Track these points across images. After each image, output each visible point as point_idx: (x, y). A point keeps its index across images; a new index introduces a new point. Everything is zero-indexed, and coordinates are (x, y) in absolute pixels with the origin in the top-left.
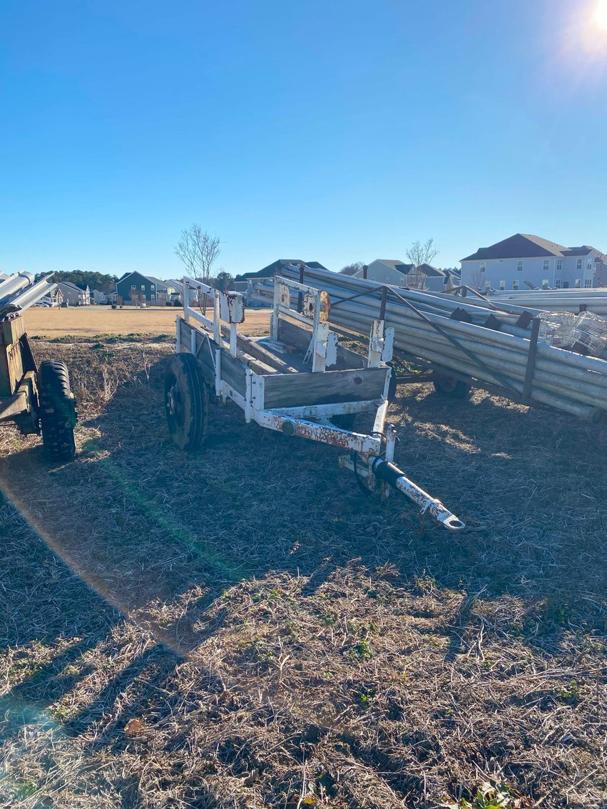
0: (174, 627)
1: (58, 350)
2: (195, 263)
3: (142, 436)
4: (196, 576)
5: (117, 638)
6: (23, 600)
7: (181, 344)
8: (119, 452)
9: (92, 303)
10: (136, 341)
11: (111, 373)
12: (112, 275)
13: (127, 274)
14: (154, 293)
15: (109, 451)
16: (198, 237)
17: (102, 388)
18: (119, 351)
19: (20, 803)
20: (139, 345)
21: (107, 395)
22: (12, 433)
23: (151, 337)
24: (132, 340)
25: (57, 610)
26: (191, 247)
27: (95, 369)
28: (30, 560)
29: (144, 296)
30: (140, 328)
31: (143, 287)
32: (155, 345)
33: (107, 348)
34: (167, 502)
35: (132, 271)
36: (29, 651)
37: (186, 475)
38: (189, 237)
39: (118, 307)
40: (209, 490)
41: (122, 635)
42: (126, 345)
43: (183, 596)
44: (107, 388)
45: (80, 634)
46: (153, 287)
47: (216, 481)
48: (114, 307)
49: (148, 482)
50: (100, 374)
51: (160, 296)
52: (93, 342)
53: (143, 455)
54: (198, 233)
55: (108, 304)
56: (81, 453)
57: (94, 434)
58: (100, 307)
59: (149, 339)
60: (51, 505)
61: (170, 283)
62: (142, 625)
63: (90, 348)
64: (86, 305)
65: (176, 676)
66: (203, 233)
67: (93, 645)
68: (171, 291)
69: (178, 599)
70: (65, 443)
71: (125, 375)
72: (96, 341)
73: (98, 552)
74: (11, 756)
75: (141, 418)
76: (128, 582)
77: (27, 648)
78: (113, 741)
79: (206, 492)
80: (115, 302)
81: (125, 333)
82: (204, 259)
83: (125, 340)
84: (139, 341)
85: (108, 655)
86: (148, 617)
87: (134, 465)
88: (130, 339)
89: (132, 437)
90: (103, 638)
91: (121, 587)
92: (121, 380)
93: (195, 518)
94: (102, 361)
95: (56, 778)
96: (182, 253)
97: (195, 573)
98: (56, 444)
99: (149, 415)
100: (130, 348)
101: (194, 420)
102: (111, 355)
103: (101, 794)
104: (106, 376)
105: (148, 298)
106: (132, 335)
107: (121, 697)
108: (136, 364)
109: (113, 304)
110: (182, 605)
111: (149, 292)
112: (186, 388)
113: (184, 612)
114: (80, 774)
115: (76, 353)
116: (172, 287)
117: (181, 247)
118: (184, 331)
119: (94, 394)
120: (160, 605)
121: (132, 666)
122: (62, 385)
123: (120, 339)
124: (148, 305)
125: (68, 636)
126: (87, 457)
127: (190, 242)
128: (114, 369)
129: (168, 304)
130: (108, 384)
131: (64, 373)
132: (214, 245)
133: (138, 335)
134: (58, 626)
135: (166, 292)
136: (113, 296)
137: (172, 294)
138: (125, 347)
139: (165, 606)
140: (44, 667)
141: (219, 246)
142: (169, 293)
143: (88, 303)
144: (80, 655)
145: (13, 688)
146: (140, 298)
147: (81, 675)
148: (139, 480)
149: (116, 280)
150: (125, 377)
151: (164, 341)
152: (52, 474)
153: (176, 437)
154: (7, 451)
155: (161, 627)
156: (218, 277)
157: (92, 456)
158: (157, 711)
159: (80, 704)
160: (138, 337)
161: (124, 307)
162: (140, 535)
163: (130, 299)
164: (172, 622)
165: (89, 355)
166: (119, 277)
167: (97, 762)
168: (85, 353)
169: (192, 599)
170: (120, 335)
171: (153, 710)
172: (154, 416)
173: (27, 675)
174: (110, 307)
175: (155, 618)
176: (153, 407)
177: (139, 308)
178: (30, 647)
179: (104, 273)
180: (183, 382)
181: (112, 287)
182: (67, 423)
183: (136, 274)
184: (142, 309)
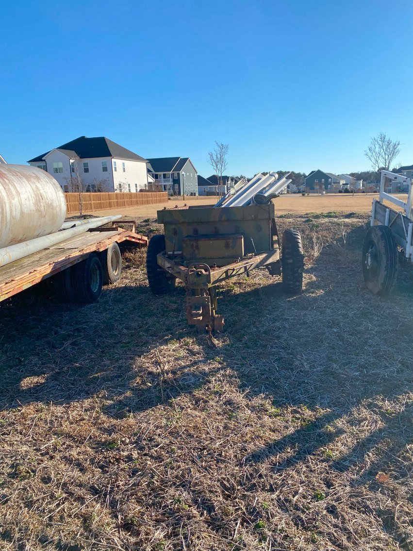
0: (397, 417)
1: (284, 223)
2: (379, 161)
3: (344, 282)
4: (407, 385)
5: (356, 415)
6: (290, 377)
7: (375, 219)
8: (330, 291)
9: (288, 192)
10: (334, 217)
11: (318, 238)
12: (302, 173)
13: (313, 172)
14: (330, 184)
15: (323, 290)
16: (383, 142)
17: (313, 248)
18: (323, 224)
19: (316, 503)
20: (336, 220)
21: (316, 254)
22: (260, 274)
23: (344, 214)
24: (331, 217)
25: (312, 389)
26: (377, 150)
27: (307, 235)
28: (288, 353)
29: (323, 186)
30: (324, 208)
31: (323, 180)
32: (347, 220)
33: (315, 222)
34: (371, 330)
35: (316, 170)
36: (299, 410)
37: (382, 312)
38: (376, 143)
39: (306, 194)
40: (402, 326)
41: (359, 414)
42: (327, 220)
43: (401, 397)
44: (316, 249)
45: (330, 407)
46: (330, 180)
47: (406, 320)
48: (303, 195)
49: (355, 314)
50: (311, 238)
51: (334, 186)
52: (305, 218)
53: (347, 295)
54: (383, 139)
55: (299, 192)
56: (305, 290)
57: (310, 279)
58: (293, 195)
59: (342, 216)
60: (292, 321)
61: (342, 177)
62: (372, 411)
63: (304, 222)
64: (284, 194)
65: (407, 452)
66: (387, 139)
67: (339, 416)
68: (342, 182)
69: (397, 399)
70: (297, 283)
71: (327, 240)
72: (307, 217)
73: (331, 356)
74: (304, 472)
75: (341, 270)
76: (357, 380)
77: (298, 408)
78: (368, 482)
79: (400, 326)
80: (304, 192)
81: (325, 212)
82: (387, 157)
83: (326, 216)
84: (336, 217)
85: (352, 425)
86: (376, 406)
87: (343, 301)
88: (329, 216)
89: (337, 283)
90: (346, 413)
91: (352, 382)
92: (324, 243)
93: (396, 344)
94: (311, 230)
95: (335, 494)
96: (370, 154)
97: (405, 383)
98: (292, 282)
99: (346, 268)
100: (330, 222)
101: (387, 273)
102: (317, 227)
103: (367, 514)
104: (314, 240)
105: (326, 188)
106: (330, 213)
107: (369, 456)
108: (334, 233)
109: (303, 193)
110: (400, 403)
111: (327, 183)
112: (383, 250)
113: (403, 409)
114: (350, 496)
115: (295, 225)
116: (343, 179)
117: (370, 150)
118: (379, 210)
119: (307, 252)
120: (383, 400)
121: (372, 436)
122: (298, 245)
123: (323, 216)
124: (327, 192)
125: (323, 406)
126: (309, 293)
127: (377, 146)
128: (320, 236)
129: (340, 192)
130: (316, 246)
131: (299, 237)
132: (395, 147)
133: (334, 213)
134: (314, 399)
135: (339, 183)
136: (302, 187)
137: (343, 184)
138: (326, 221)
139: (387, 401)
140: (311, 422)
141: (399, 147)
142: (341, 184)
143: (285, 193)
144: (333, 420)
145: (296, 431)
146: (321, 188)
147: (336, 433)
148: (349, 312)
149: (305, 176)
150: (327, 241)
151: (353, 217)
152: (289, 301)
153: (370, 285)
154: (260, 284)
155: (387, 415)
156: (378, 171)
157: (312, 293)
158: (397, 472)
159: (340, 452)
160: (335, 214)
161: (310, 194)
162: (357, 349)
163: (314, 189)
164: (395, 413)
165: (303, 226)
166: (307, 175)
167: (360, 492)
168: (301, 225)
169: (408, 400)
170: (322, 213)
171: (393, 470)
172: (350, 269)
173: (302, 424)
174: (301, 195)
175: (381, 408)
176: (349, 263)
177: (320, 194)
178: (300, 408)
179: (297, 172)
180: (381, 246)
181: (301, 181)
182: (300, 270)
183: (319, 172)
184: (323, 195)
